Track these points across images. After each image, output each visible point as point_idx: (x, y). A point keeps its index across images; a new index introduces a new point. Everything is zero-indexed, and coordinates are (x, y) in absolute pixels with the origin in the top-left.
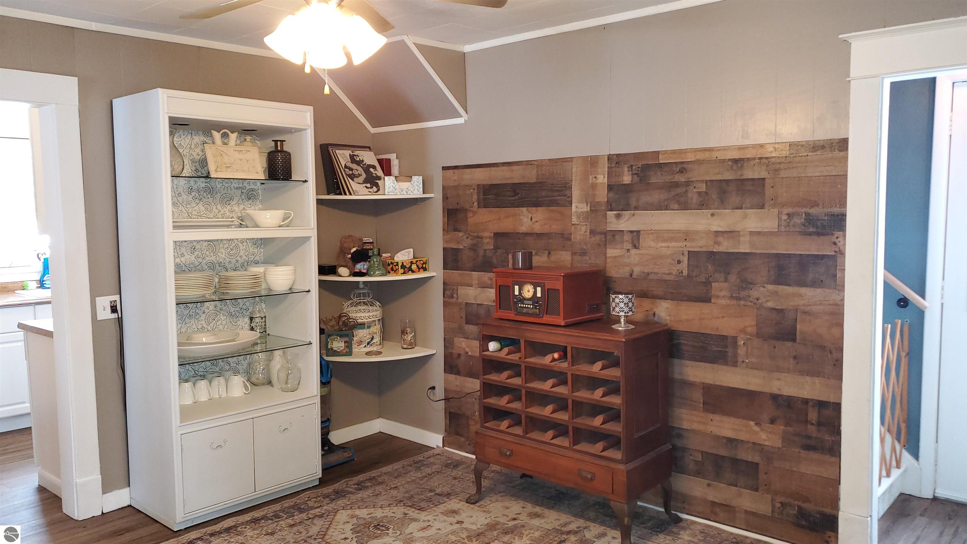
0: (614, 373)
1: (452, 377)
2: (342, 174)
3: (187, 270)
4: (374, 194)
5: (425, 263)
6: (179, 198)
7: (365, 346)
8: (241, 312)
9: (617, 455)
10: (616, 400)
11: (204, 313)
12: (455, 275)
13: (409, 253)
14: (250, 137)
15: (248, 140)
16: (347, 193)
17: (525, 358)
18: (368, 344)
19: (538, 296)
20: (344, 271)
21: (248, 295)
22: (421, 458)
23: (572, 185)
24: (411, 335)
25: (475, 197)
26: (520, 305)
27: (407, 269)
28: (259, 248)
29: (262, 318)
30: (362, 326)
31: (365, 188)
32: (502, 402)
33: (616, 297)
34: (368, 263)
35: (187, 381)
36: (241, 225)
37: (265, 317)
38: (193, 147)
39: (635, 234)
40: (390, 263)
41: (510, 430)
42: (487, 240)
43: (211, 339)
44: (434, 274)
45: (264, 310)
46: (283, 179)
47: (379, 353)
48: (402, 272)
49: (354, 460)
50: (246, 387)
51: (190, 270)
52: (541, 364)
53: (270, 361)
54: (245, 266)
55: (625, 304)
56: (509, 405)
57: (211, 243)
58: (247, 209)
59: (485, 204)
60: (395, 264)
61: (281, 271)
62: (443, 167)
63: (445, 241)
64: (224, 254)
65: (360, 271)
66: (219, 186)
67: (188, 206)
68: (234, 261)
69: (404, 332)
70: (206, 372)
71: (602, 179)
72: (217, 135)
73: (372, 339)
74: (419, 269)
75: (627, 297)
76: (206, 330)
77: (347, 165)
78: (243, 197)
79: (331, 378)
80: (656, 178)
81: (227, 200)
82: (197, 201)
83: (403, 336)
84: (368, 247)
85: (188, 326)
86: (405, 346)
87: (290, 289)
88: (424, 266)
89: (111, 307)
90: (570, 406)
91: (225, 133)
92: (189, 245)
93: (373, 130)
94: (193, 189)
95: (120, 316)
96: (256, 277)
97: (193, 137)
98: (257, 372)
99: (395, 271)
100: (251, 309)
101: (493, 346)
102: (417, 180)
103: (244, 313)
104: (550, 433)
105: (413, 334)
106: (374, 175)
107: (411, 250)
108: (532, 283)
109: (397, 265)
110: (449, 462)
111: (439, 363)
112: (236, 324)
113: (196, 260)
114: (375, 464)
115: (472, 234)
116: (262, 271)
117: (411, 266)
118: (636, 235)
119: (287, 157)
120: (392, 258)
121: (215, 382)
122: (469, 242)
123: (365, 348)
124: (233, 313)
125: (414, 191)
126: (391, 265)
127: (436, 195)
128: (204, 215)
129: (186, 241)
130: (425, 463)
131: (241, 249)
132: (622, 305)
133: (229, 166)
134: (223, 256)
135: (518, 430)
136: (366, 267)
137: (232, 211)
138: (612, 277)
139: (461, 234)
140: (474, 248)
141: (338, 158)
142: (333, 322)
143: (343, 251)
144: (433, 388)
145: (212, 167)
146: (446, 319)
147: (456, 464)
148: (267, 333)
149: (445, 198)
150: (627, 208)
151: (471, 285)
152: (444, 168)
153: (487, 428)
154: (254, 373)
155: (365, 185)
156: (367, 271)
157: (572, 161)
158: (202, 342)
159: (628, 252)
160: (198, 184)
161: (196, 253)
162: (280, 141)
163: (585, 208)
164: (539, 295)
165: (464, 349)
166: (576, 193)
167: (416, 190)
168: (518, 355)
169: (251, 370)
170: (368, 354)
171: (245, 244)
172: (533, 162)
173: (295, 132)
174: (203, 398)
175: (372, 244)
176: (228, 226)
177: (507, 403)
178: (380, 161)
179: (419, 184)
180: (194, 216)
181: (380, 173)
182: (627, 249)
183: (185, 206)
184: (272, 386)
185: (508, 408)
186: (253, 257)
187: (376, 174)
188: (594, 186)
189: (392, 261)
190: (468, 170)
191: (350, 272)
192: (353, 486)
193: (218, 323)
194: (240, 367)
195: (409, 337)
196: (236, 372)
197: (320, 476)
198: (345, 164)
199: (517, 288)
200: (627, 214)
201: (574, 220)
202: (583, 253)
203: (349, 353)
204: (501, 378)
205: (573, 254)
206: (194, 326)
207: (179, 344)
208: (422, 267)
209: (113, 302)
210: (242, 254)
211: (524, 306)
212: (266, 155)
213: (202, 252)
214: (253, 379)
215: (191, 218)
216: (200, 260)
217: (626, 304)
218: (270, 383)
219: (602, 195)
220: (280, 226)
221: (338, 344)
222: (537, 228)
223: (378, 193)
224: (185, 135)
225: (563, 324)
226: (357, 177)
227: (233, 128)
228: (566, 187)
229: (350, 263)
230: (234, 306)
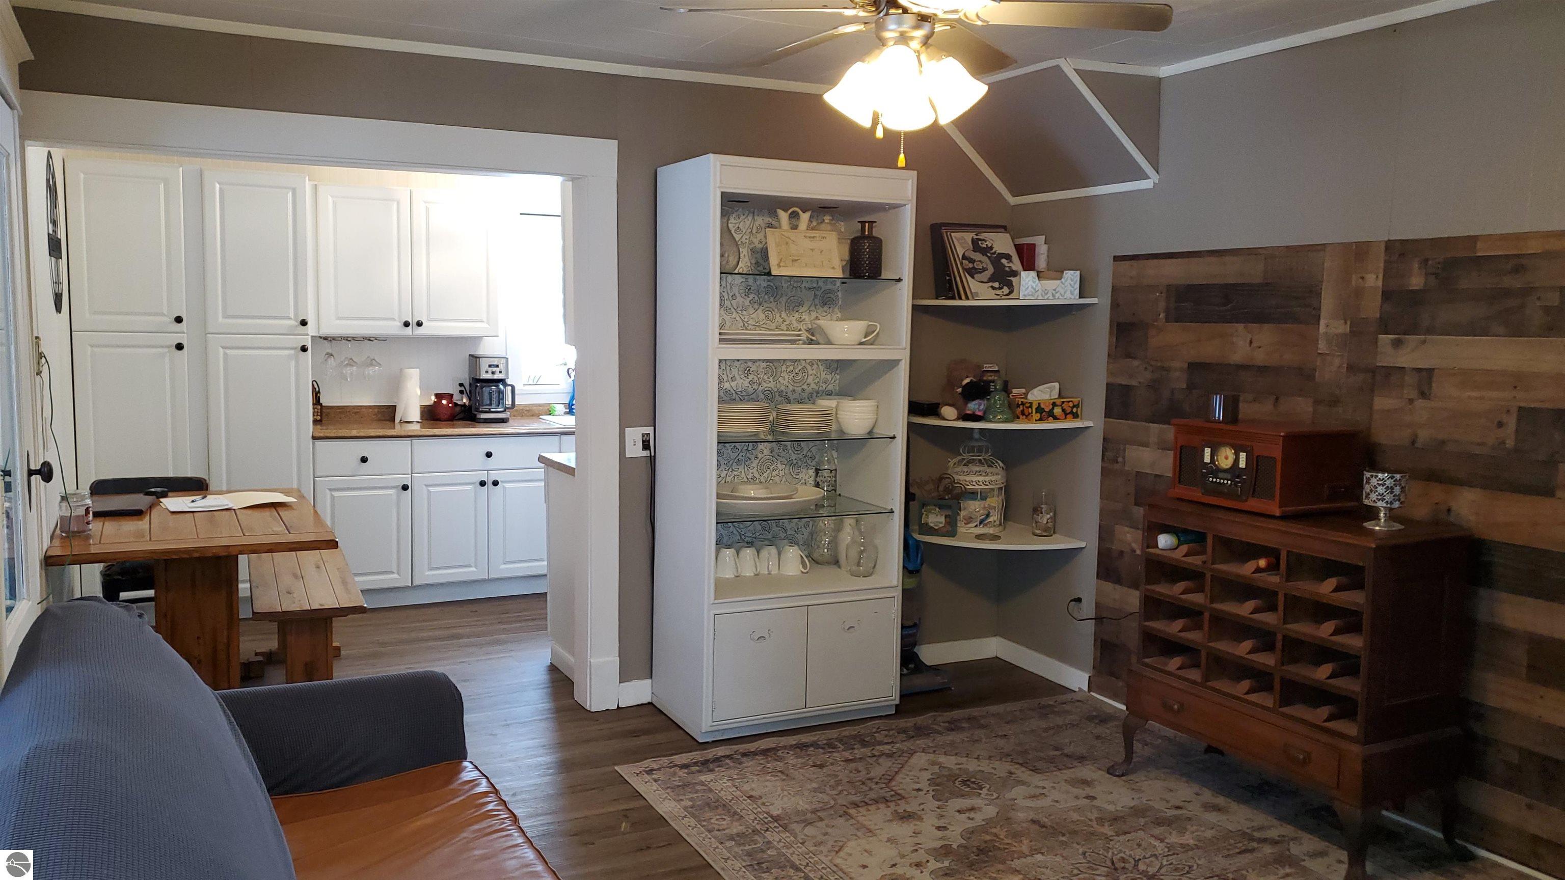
0: (1356, 598)
1: (1108, 586)
2: (958, 268)
3: (738, 398)
4: (1003, 297)
5: (1077, 406)
6: (733, 302)
7: (976, 526)
8: (805, 461)
9: (1351, 729)
10: (1354, 642)
11: (756, 458)
12: (1123, 426)
13: (1052, 389)
14: (828, 218)
15: (826, 221)
16: (963, 297)
17: (1213, 564)
18: (981, 523)
19: (1240, 466)
20: (949, 412)
21: (814, 437)
22: (1051, 703)
23: (1321, 289)
24: (1048, 516)
25: (1162, 305)
26: (1211, 479)
27: (1045, 413)
28: (833, 374)
29: (831, 471)
30: (973, 495)
31: (990, 289)
32: (1174, 628)
33: (1372, 476)
34: (986, 402)
35: (729, 547)
36: (811, 342)
37: (836, 470)
38: (754, 231)
39: (1424, 373)
40: (1020, 403)
41: (1180, 672)
42: (1177, 374)
43: (762, 493)
44: (1090, 424)
45: (836, 460)
46: (869, 277)
47: (995, 538)
48: (1037, 419)
49: (950, 689)
50: (804, 565)
51: (742, 399)
52: (1238, 576)
53: (839, 531)
54: (812, 397)
55: (1387, 488)
56: (1182, 634)
57: (771, 364)
58: (820, 318)
59: (1177, 316)
60: (1028, 405)
61: (858, 407)
62: (1114, 257)
63: (1110, 373)
64: (787, 380)
65: (974, 413)
66: (785, 285)
67: (744, 313)
68: (799, 390)
69: (1036, 510)
70: (755, 538)
71: (1374, 281)
72: (783, 216)
73: (988, 516)
74: (1066, 414)
75: (1392, 478)
76: (757, 481)
77: (966, 254)
78: (817, 301)
79: (922, 564)
80: (1468, 281)
81: (794, 305)
82: (756, 306)
83: (1035, 516)
84: (990, 378)
85: (736, 473)
86: (1038, 532)
87: (870, 432)
88: (1075, 410)
89: (643, 441)
90: (1279, 645)
91: (794, 212)
92: (742, 365)
93: (1013, 200)
94: (752, 288)
95: (653, 454)
96: (826, 414)
97: (756, 217)
98: (821, 546)
99: (1027, 416)
100: (817, 457)
101: (1164, 541)
102: (1072, 278)
103: (809, 462)
104: (1246, 684)
105: (1051, 514)
106: (1007, 269)
107: (1057, 385)
108: (1233, 446)
109: (1031, 407)
110: (1094, 714)
111: (1089, 563)
112: (797, 477)
113: (750, 386)
114: (980, 699)
115: (1153, 363)
116: (834, 406)
117: (1053, 408)
118: (1426, 376)
119: (877, 245)
120: (1026, 394)
121: (764, 553)
122: (1148, 375)
123: (975, 529)
124: (795, 462)
125: (1065, 293)
126: (1021, 407)
127: (1101, 300)
128: (764, 326)
129: (738, 360)
130: (1056, 709)
131: (810, 374)
132: (1381, 490)
133: (797, 258)
134: (786, 382)
135: (1195, 675)
136: (982, 407)
137: (800, 321)
138: (1380, 444)
139: (1136, 363)
140: (1154, 386)
141: (954, 245)
142: (930, 486)
143: (951, 383)
144: (1079, 600)
145: (773, 260)
146: (1105, 495)
147: (1103, 718)
148: (838, 493)
149: (1115, 305)
150: (1413, 329)
151: (1146, 445)
152: (1116, 258)
153: (1147, 665)
154: (818, 547)
155: (990, 284)
156: (985, 413)
157: (1324, 251)
158: (750, 496)
159: (1410, 404)
160: (758, 283)
161: (751, 377)
162: (869, 222)
163: (1342, 328)
164: (1242, 464)
165: (1130, 544)
166: (1328, 303)
167: (1069, 292)
168: (1203, 558)
169: (813, 542)
170: (979, 537)
171: (815, 366)
172: (1259, 250)
173: (889, 209)
174: (748, 572)
175: (997, 374)
176: (793, 342)
177: (1180, 631)
178: (1019, 248)
179: (1075, 284)
180: (750, 327)
181: (1016, 265)
182: (1409, 400)
183: (740, 312)
184: (839, 567)
185: (1180, 638)
186: (824, 386)
187: (1010, 267)
188: (1359, 293)
189: (1023, 400)
190: (1155, 262)
191: (959, 414)
192: (942, 724)
193: (774, 473)
194: (799, 536)
195: (1045, 518)
196: (793, 542)
197: (897, 702)
198: (964, 253)
199: (1208, 451)
200: (1412, 339)
201: (1322, 346)
202: (1335, 402)
203: (952, 534)
204: (1175, 590)
205: (1317, 402)
206: (743, 475)
207: (719, 496)
208: (1071, 412)
209: (646, 436)
210: (811, 381)
211: (1218, 480)
212: (849, 241)
213: (759, 376)
214: (816, 555)
215: (747, 329)
216: (755, 387)
217: (1391, 489)
218: (837, 563)
219: (1372, 307)
220: (861, 344)
221: (936, 519)
222: (1260, 358)
223: (1010, 297)
224: (746, 215)
225: (1278, 515)
226: (980, 273)
227: (806, 205)
228: (1313, 292)
229: (961, 401)
230: (796, 452)
